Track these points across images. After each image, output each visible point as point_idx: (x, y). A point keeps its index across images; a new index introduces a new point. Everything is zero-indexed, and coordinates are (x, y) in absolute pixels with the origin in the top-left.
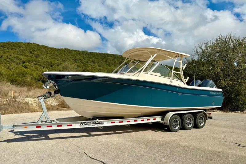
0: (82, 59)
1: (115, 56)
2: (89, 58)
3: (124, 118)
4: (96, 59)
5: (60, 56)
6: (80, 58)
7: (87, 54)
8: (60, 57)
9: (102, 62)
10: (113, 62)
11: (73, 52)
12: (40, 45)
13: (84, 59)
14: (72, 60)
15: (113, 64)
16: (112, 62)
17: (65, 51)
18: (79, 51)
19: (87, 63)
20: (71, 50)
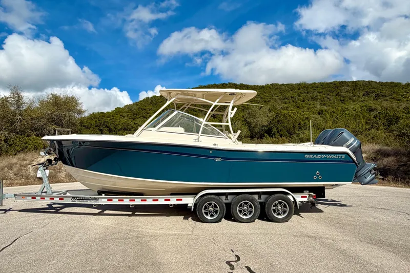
0: (296, 95)
1: (356, 84)
2: (308, 93)
3: (143, 195)
4: (319, 93)
5: (262, 96)
6: (293, 96)
7: (304, 87)
8: (261, 98)
9: (329, 96)
10: (352, 94)
11: (283, 87)
12: (238, 84)
13: (299, 96)
14: (280, 99)
15: (350, 99)
16: (348, 94)
17: (272, 87)
18: (292, 85)
19: (303, 101)
20: (281, 85)
